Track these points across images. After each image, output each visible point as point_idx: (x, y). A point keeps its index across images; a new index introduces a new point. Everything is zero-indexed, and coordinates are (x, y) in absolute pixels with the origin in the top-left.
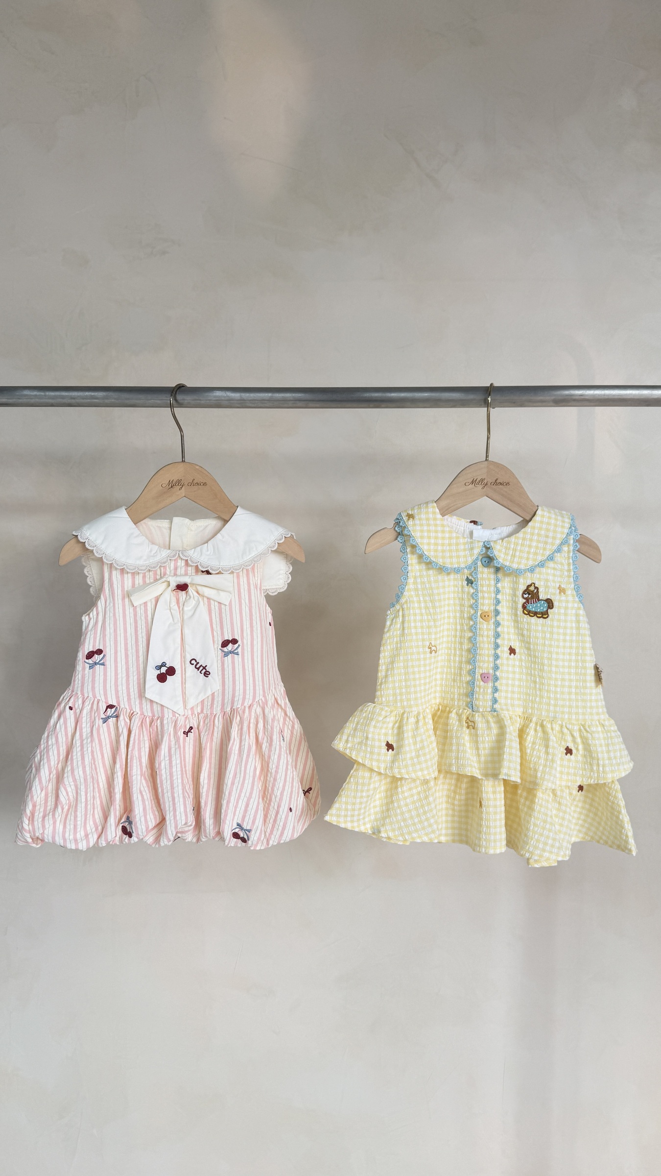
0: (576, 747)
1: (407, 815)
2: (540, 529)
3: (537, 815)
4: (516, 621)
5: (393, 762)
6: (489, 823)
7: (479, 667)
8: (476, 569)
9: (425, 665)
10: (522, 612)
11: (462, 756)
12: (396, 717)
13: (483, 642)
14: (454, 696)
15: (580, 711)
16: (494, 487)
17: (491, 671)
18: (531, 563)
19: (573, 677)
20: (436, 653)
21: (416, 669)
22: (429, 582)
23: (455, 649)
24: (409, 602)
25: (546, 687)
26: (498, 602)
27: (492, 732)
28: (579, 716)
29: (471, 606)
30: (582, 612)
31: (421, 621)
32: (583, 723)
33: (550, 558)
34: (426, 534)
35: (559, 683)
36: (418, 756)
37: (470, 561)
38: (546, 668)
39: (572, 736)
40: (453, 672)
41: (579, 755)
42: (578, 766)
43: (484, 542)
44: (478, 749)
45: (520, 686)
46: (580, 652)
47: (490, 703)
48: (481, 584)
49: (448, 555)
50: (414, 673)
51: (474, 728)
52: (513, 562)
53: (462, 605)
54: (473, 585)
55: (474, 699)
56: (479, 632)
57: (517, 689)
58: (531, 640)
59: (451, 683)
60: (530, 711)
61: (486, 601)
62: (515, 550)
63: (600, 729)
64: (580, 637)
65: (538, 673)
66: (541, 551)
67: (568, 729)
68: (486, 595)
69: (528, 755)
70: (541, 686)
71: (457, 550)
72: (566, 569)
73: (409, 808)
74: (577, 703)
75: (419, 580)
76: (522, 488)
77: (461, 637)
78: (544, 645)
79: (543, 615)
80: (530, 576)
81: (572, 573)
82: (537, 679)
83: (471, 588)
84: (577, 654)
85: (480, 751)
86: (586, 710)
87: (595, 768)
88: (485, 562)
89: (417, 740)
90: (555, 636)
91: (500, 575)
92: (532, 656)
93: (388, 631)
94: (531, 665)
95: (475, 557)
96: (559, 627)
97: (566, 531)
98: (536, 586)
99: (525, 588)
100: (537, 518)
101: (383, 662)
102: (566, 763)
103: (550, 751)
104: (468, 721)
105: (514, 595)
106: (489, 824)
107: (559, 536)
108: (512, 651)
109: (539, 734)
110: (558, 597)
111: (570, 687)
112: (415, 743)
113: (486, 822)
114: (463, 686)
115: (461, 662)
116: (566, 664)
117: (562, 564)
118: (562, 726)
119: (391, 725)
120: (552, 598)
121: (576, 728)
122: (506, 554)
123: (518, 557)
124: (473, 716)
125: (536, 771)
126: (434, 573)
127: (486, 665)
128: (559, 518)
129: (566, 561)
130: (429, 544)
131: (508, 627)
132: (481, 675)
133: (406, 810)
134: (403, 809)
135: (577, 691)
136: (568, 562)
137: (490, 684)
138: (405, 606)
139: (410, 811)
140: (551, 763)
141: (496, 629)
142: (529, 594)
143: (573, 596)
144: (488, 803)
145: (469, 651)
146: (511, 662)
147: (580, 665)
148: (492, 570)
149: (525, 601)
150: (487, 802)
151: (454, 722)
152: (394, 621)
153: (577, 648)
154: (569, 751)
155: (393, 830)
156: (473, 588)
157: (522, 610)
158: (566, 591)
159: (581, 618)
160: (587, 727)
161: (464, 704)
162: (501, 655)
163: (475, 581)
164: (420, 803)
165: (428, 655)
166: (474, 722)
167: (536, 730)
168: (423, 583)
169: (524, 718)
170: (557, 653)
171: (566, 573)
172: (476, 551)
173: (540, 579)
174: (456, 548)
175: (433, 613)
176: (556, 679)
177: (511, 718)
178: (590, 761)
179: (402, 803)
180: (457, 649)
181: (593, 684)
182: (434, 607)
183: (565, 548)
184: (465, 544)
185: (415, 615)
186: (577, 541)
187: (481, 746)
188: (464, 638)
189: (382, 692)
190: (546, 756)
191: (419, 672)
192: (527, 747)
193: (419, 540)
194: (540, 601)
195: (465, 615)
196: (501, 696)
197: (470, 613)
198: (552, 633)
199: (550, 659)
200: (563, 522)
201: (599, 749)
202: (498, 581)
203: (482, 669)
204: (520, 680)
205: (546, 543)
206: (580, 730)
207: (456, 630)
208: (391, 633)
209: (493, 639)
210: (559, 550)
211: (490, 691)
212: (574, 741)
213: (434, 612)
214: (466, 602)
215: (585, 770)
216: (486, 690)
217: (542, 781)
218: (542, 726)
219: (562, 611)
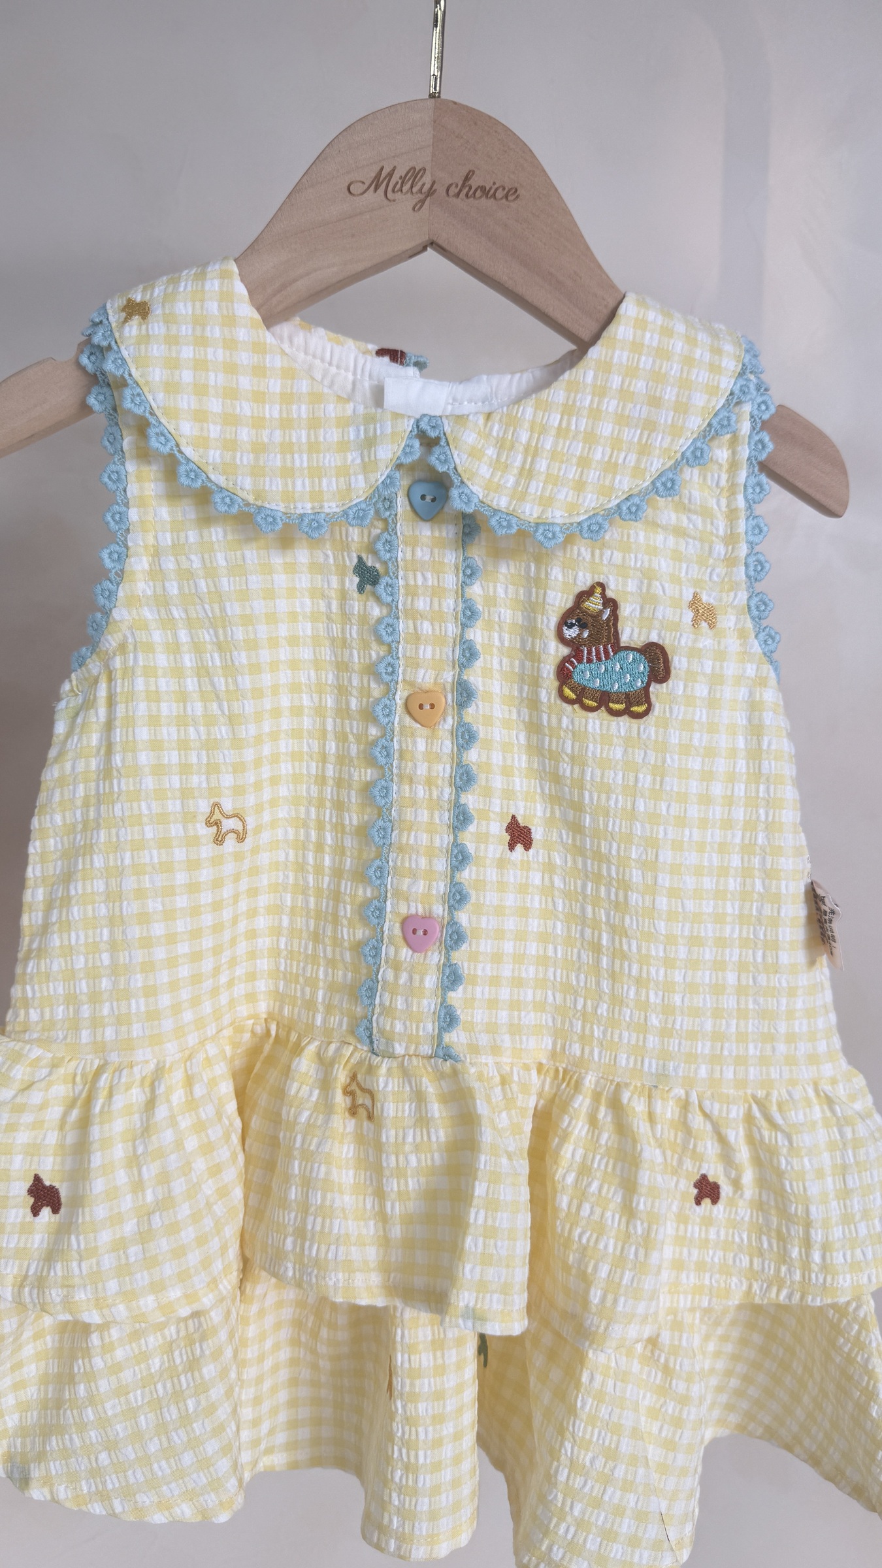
0: (733, 1176)
1: (119, 1427)
2: (631, 372)
3: (585, 1432)
4: (534, 728)
5: (51, 1256)
6: (412, 1453)
7: (398, 894)
8: (389, 526)
9: (193, 888)
10: (554, 693)
11: (318, 1228)
12: (74, 1082)
13: (414, 803)
14: (314, 994)
15: (751, 1051)
16: (460, 203)
17: (439, 910)
18: (590, 501)
19: (733, 930)
20: (241, 838)
21: (154, 905)
22: (211, 573)
23: (320, 827)
24: (131, 647)
25: (635, 967)
26: (468, 654)
27: (434, 1138)
28: (747, 1071)
29: (372, 670)
30: (770, 695)
31: (182, 721)
32: (760, 1094)
33: (664, 484)
34: (187, 376)
35: (682, 952)
36: (145, 1236)
37: (361, 487)
38: (634, 897)
39: (722, 1139)
40: (312, 905)
41: (741, 1203)
42: (737, 1239)
43: (418, 421)
44: (380, 1194)
45: (542, 961)
46: (760, 841)
47: (430, 1026)
48: (407, 586)
49: (279, 463)
50: (144, 918)
51: (370, 1117)
52: (522, 497)
53: (342, 666)
54: (380, 589)
55: (377, 1011)
56: (399, 767)
57: (532, 969)
58: (587, 794)
59: (306, 948)
60: (576, 1049)
61: (427, 652)
62: (532, 452)
63: (817, 1112)
64: (762, 788)
65: (608, 915)
66: (632, 458)
67: (706, 1116)
68: (426, 627)
69: (562, 1215)
70: (617, 962)
71: (313, 447)
72: (721, 532)
73: (128, 1402)
74: (742, 1023)
75: (170, 564)
76: (566, 212)
77: (339, 783)
78: (632, 815)
79: (629, 704)
80: (588, 557)
81: (743, 550)
82: (605, 937)
83: (371, 599)
84: (747, 849)
85: (389, 1205)
86: (774, 1049)
87: (795, 1253)
88: (423, 497)
89: (146, 1176)
90: (673, 784)
91: (477, 554)
92: (589, 853)
93: (56, 760)
94: (584, 886)
95: (380, 476)
96: (686, 749)
97: (726, 383)
98: (610, 594)
99: (570, 604)
100: (621, 330)
101: (38, 874)
102: (695, 1230)
103: (641, 1207)
104: (354, 1087)
105: (530, 629)
106: (412, 1460)
107: (699, 400)
108: (519, 835)
109: (605, 1136)
110: (686, 640)
111: (719, 966)
112: (138, 1186)
113: (404, 1451)
114: (343, 960)
115: (337, 873)
116: (708, 883)
117: (706, 513)
118: (685, 1106)
119: (55, 1113)
120: (667, 643)
121: (736, 1112)
122: (499, 466)
123: (543, 477)
124: (371, 1070)
125: (586, 1280)
126: (230, 537)
127: (421, 886)
128: (702, 337)
129: (724, 502)
130: (200, 416)
131: (506, 747)
132: (405, 921)
133: (118, 1409)
134: (108, 1406)
135: (744, 982)
136: (728, 506)
137: (435, 957)
138: (117, 663)
139: (131, 1413)
140: (642, 1252)
141: (459, 754)
142: (583, 626)
143: (742, 634)
144: (412, 1385)
145: (363, 832)
146: (513, 876)
147: (759, 886)
148: (449, 531)
149: (565, 651)
150: (408, 1382)
151: (305, 1089)
152: (79, 720)
153: (750, 826)
154: (707, 1190)
155: (73, 1478)
156: (378, 599)
157: (556, 684)
158: (718, 617)
159: (768, 718)
160: (774, 1110)
161: (344, 1027)
162: (477, 849)
163: (387, 573)
164: (169, 1385)
165: (207, 850)
166: (371, 1094)
167: (593, 1121)
168: (186, 575)
169: (557, 1071)
170: (678, 846)
171: (720, 549)
172: (387, 453)
173: (623, 570)
174: (309, 435)
175: (227, 691)
176: (670, 940)
177: (504, 1082)
178: (780, 1225)
179: (103, 1385)
180: (328, 827)
181: (801, 956)
182: (230, 669)
183: (722, 454)
184: (343, 423)
185: (154, 697)
186: (765, 425)
187: (393, 1186)
188: (350, 786)
189: (28, 988)
190: (624, 1220)
191: (169, 915)
192: (559, 1187)
193: (161, 396)
194: (623, 654)
195: (354, 703)
196: (474, 999)
197: (369, 696)
198: (660, 771)
199: (651, 866)
200: (717, 351)
201: (814, 1190)
202: (469, 574)
203: (407, 900)
204: (545, 938)
205: (650, 426)
206: (749, 1119)
207: (324, 758)
208: (68, 765)
209: (447, 790)
210: (696, 456)
211: (431, 981)
212: (727, 1155)
213: (231, 688)
214: (355, 653)
215: (761, 1254)
216: (416, 977)
217: (604, 1323)
218: (615, 1104)
219: (701, 690)
